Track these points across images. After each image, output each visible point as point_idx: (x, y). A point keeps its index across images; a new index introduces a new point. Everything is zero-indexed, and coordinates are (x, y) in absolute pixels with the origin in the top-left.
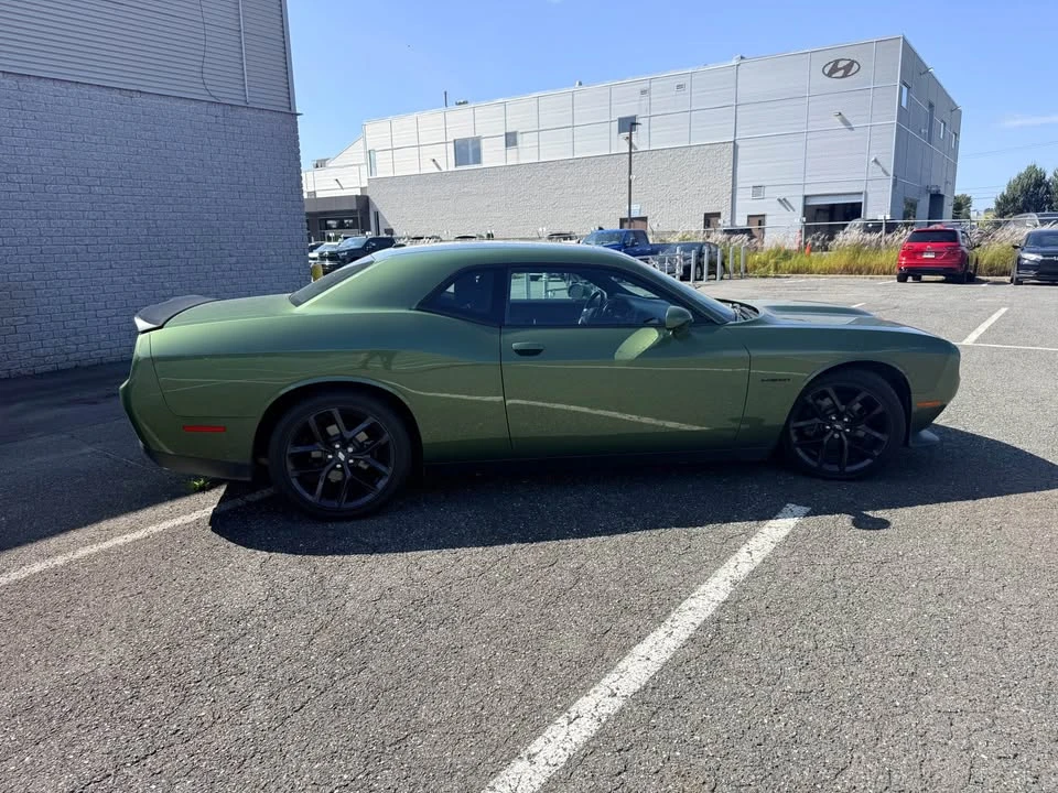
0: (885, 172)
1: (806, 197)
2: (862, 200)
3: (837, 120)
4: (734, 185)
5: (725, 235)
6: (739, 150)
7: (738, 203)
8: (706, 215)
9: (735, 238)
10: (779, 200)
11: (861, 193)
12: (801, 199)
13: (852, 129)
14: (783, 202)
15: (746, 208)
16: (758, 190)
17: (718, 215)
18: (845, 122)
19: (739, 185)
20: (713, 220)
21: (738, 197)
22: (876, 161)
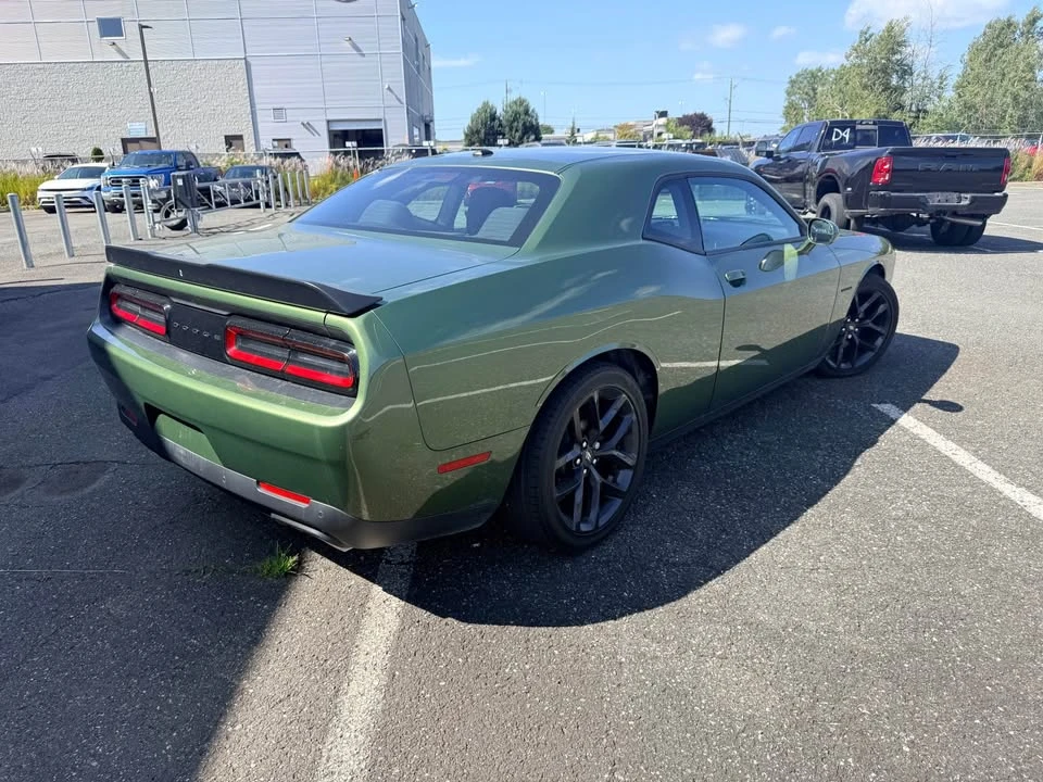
0: (399, 100)
1: (328, 122)
2: (382, 126)
3: (347, 44)
4: (252, 105)
5: (279, 159)
6: (253, 68)
7: (260, 126)
8: (226, 137)
9: (287, 162)
10: (303, 124)
11: (380, 120)
12: (325, 123)
13: (363, 55)
14: (307, 126)
15: (270, 131)
16: (278, 111)
17: (240, 138)
18: (357, 49)
19: (258, 107)
20: (234, 142)
21: (259, 119)
22: (389, 89)
